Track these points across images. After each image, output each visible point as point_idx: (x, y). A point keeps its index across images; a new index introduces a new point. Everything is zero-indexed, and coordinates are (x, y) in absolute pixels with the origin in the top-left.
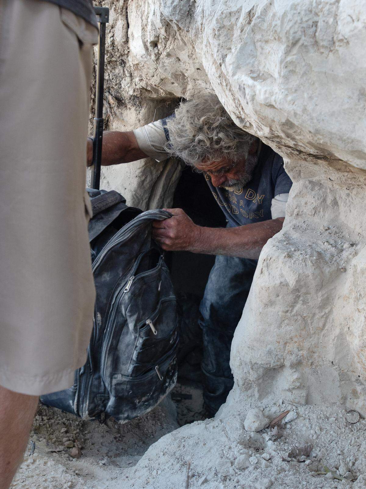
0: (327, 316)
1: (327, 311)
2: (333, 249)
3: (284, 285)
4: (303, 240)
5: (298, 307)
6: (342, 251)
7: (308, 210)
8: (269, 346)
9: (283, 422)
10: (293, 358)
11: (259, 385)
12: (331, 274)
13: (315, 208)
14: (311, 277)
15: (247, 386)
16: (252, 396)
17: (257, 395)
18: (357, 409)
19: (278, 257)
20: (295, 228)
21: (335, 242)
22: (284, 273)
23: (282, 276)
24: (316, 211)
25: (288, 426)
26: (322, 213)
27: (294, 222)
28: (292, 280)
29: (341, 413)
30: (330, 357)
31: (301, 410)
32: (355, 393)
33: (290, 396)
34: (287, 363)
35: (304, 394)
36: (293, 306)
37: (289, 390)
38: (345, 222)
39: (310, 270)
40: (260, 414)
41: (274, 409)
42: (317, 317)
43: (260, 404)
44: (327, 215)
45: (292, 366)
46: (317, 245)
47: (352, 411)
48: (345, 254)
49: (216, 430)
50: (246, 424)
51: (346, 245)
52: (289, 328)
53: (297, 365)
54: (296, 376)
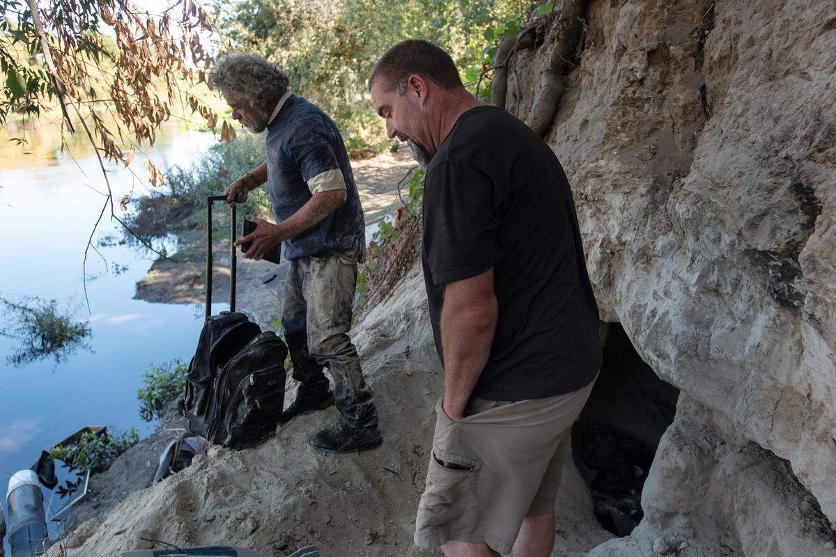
0: (706, 489)
1: (706, 486)
2: (709, 446)
3: (677, 468)
4: (689, 434)
5: (687, 482)
6: (715, 447)
7: (691, 411)
8: (668, 501)
9: (679, 549)
10: (685, 510)
11: (661, 522)
12: (708, 465)
13: (696, 411)
14: (695, 466)
15: (653, 521)
16: (657, 527)
17: (660, 527)
18: (728, 545)
19: (673, 449)
20: (684, 423)
21: (711, 439)
22: (678, 460)
23: (676, 462)
24: (697, 413)
25: (682, 552)
26: (701, 415)
27: (682, 418)
28: (683, 466)
29: (718, 547)
30: (709, 513)
31: (691, 541)
32: (726, 535)
33: (682, 532)
34: (681, 512)
35: (692, 531)
36: (684, 481)
37: (682, 528)
38: (717, 423)
39: (694, 461)
40: (663, 542)
41: (672, 538)
42: (699, 489)
43: (662, 533)
44: (704, 417)
45: (684, 514)
46: (698, 440)
47: (725, 546)
48: (718, 451)
49: (634, 548)
50: (655, 547)
51: (718, 443)
52: (680, 493)
53: (687, 514)
54: (686, 521)
